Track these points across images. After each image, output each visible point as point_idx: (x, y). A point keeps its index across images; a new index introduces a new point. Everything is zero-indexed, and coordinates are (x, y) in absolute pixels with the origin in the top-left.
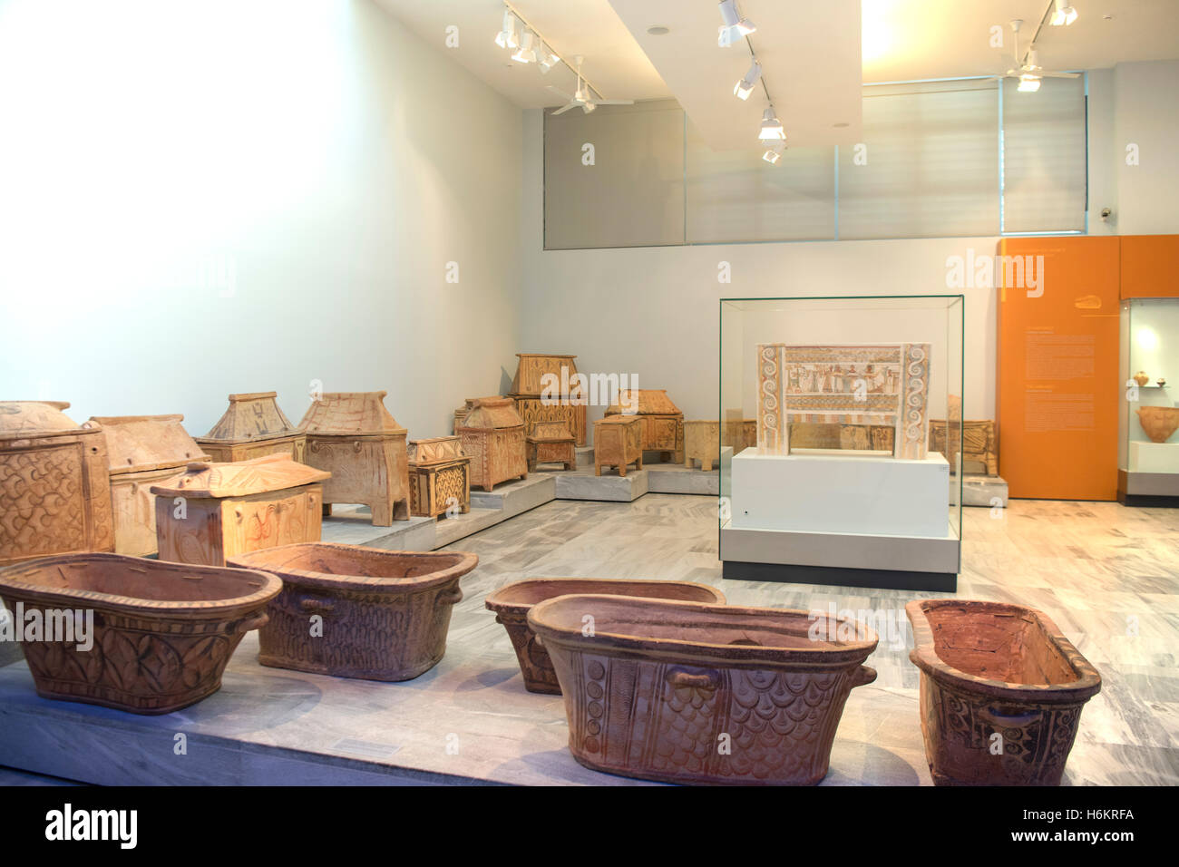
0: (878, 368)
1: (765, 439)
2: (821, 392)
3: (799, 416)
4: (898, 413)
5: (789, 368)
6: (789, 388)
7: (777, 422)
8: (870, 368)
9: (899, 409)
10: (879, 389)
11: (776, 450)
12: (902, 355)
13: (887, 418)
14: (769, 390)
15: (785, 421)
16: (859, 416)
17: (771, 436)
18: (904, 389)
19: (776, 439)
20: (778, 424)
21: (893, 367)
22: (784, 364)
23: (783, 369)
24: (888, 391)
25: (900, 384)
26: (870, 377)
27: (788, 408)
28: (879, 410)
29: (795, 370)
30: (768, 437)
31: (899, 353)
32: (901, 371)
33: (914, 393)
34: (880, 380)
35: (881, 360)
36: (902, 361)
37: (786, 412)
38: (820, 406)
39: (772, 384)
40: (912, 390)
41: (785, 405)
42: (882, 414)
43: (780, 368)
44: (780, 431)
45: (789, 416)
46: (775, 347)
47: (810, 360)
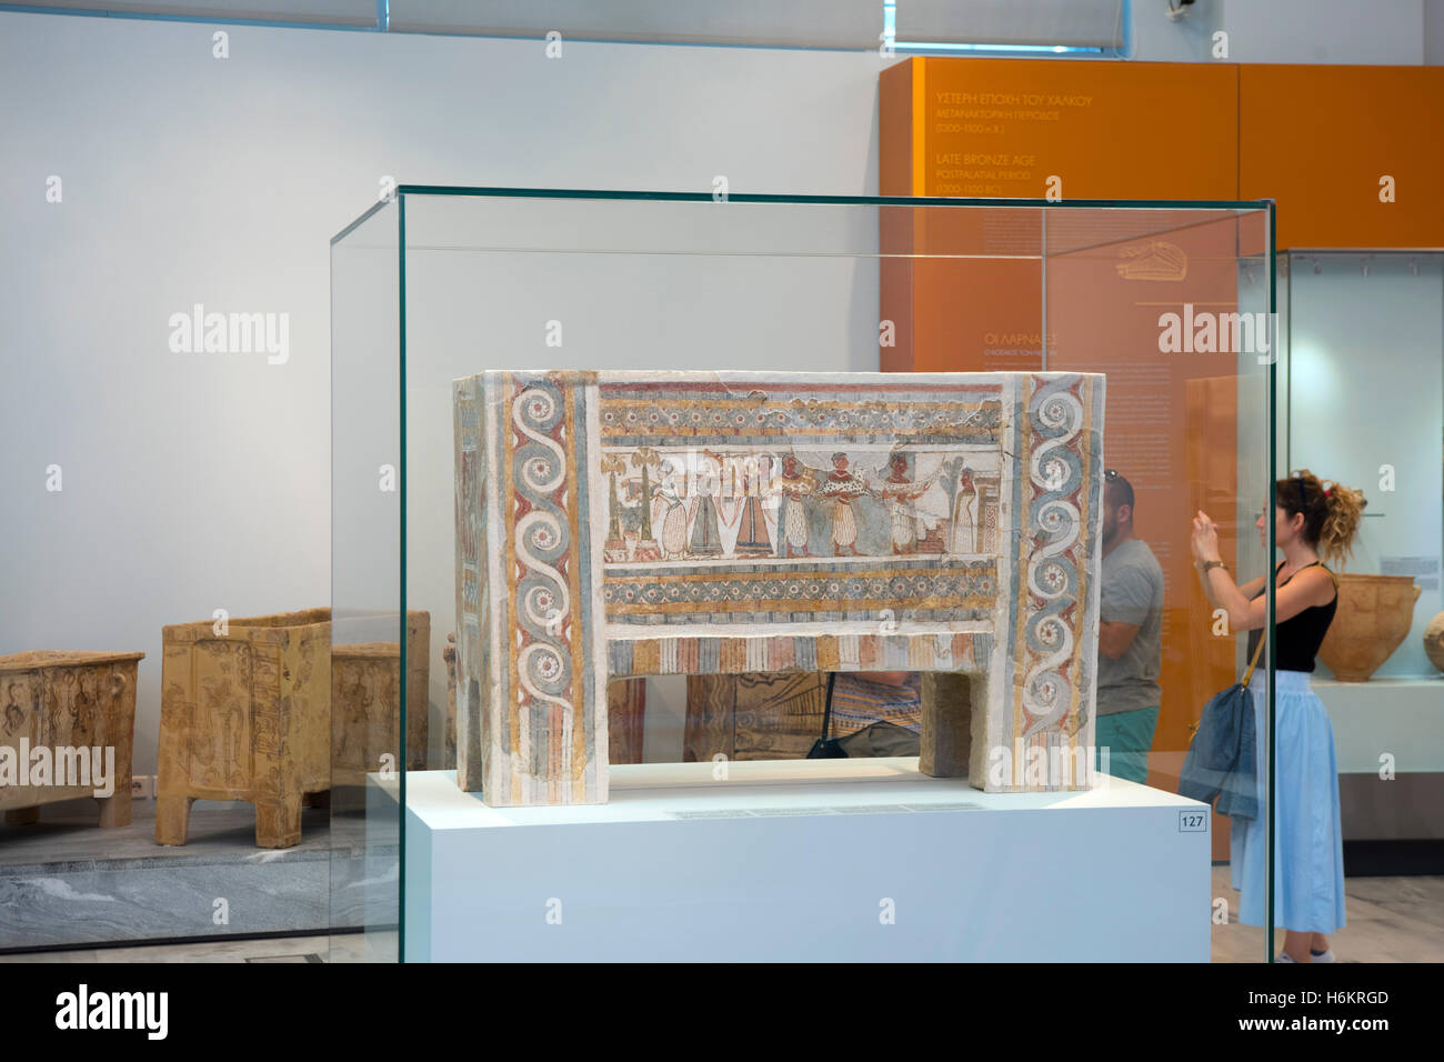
0: (928, 463)
1: (526, 742)
2: (729, 556)
3: (652, 646)
4: (996, 625)
5: (613, 467)
6: (614, 541)
7: (568, 673)
8: (899, 463)
9: (1001, 611)
10: (933, 541)
11: (565, 781)
12: (1006, 416)
13: (960, 644)
14: (537, 552)
15: (602, 670)
16: (867, 643)
17: (547, 729)
18: (1017, 537)
19: (567, 741)
20: (575, 683)
21: (980, 460)
22: (596, 451)
23: (593, 469)
24: (963, 546)
25: (1004, 521)
26: (901, 498)
27: (610, 618)
28: (933, 616)
29: (634, 474)
30: (536, 736)
31: (996, 408)
32: (1008, 473)
33: (1049, 551)
34: (934, 505)
35: (938, 436)
36: (1008, 438)
37: (605, 633)
38: (726, 610)
39: (549, 525)
40: (1041, 540)
41: (598, 606)
42: (943, 631)
43: (581, 469)
44: (583, 708)
45: (615, 648)
46: (558, 385)
47: (690, 435)
